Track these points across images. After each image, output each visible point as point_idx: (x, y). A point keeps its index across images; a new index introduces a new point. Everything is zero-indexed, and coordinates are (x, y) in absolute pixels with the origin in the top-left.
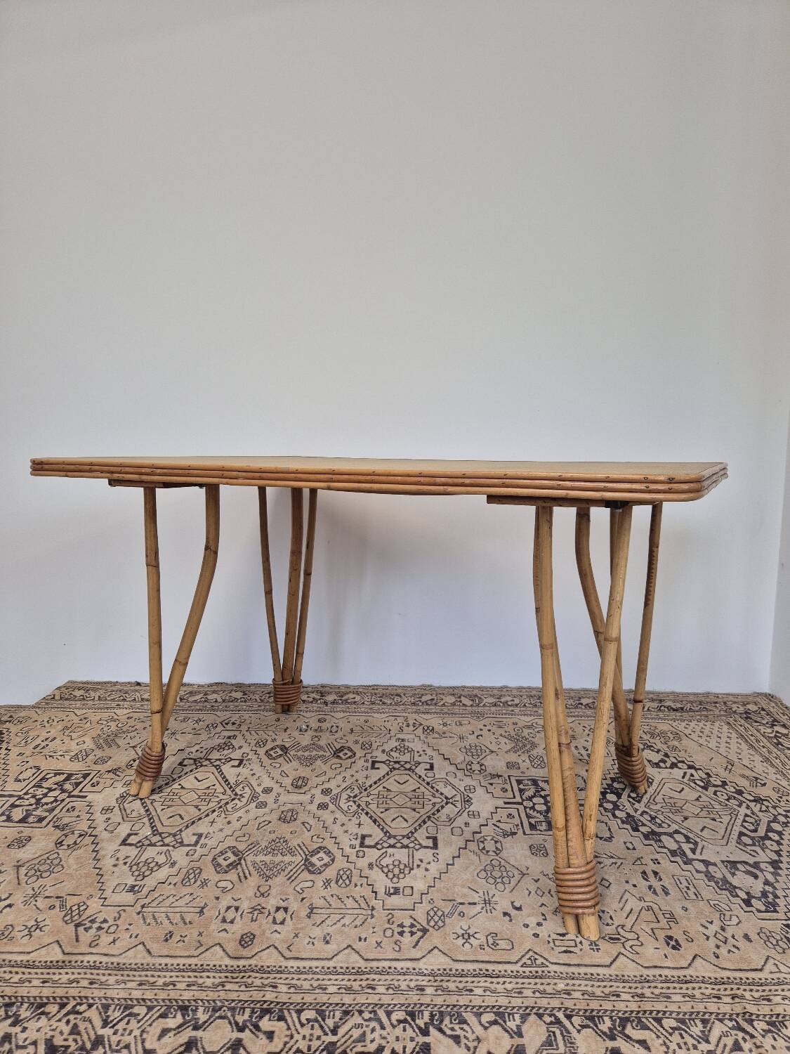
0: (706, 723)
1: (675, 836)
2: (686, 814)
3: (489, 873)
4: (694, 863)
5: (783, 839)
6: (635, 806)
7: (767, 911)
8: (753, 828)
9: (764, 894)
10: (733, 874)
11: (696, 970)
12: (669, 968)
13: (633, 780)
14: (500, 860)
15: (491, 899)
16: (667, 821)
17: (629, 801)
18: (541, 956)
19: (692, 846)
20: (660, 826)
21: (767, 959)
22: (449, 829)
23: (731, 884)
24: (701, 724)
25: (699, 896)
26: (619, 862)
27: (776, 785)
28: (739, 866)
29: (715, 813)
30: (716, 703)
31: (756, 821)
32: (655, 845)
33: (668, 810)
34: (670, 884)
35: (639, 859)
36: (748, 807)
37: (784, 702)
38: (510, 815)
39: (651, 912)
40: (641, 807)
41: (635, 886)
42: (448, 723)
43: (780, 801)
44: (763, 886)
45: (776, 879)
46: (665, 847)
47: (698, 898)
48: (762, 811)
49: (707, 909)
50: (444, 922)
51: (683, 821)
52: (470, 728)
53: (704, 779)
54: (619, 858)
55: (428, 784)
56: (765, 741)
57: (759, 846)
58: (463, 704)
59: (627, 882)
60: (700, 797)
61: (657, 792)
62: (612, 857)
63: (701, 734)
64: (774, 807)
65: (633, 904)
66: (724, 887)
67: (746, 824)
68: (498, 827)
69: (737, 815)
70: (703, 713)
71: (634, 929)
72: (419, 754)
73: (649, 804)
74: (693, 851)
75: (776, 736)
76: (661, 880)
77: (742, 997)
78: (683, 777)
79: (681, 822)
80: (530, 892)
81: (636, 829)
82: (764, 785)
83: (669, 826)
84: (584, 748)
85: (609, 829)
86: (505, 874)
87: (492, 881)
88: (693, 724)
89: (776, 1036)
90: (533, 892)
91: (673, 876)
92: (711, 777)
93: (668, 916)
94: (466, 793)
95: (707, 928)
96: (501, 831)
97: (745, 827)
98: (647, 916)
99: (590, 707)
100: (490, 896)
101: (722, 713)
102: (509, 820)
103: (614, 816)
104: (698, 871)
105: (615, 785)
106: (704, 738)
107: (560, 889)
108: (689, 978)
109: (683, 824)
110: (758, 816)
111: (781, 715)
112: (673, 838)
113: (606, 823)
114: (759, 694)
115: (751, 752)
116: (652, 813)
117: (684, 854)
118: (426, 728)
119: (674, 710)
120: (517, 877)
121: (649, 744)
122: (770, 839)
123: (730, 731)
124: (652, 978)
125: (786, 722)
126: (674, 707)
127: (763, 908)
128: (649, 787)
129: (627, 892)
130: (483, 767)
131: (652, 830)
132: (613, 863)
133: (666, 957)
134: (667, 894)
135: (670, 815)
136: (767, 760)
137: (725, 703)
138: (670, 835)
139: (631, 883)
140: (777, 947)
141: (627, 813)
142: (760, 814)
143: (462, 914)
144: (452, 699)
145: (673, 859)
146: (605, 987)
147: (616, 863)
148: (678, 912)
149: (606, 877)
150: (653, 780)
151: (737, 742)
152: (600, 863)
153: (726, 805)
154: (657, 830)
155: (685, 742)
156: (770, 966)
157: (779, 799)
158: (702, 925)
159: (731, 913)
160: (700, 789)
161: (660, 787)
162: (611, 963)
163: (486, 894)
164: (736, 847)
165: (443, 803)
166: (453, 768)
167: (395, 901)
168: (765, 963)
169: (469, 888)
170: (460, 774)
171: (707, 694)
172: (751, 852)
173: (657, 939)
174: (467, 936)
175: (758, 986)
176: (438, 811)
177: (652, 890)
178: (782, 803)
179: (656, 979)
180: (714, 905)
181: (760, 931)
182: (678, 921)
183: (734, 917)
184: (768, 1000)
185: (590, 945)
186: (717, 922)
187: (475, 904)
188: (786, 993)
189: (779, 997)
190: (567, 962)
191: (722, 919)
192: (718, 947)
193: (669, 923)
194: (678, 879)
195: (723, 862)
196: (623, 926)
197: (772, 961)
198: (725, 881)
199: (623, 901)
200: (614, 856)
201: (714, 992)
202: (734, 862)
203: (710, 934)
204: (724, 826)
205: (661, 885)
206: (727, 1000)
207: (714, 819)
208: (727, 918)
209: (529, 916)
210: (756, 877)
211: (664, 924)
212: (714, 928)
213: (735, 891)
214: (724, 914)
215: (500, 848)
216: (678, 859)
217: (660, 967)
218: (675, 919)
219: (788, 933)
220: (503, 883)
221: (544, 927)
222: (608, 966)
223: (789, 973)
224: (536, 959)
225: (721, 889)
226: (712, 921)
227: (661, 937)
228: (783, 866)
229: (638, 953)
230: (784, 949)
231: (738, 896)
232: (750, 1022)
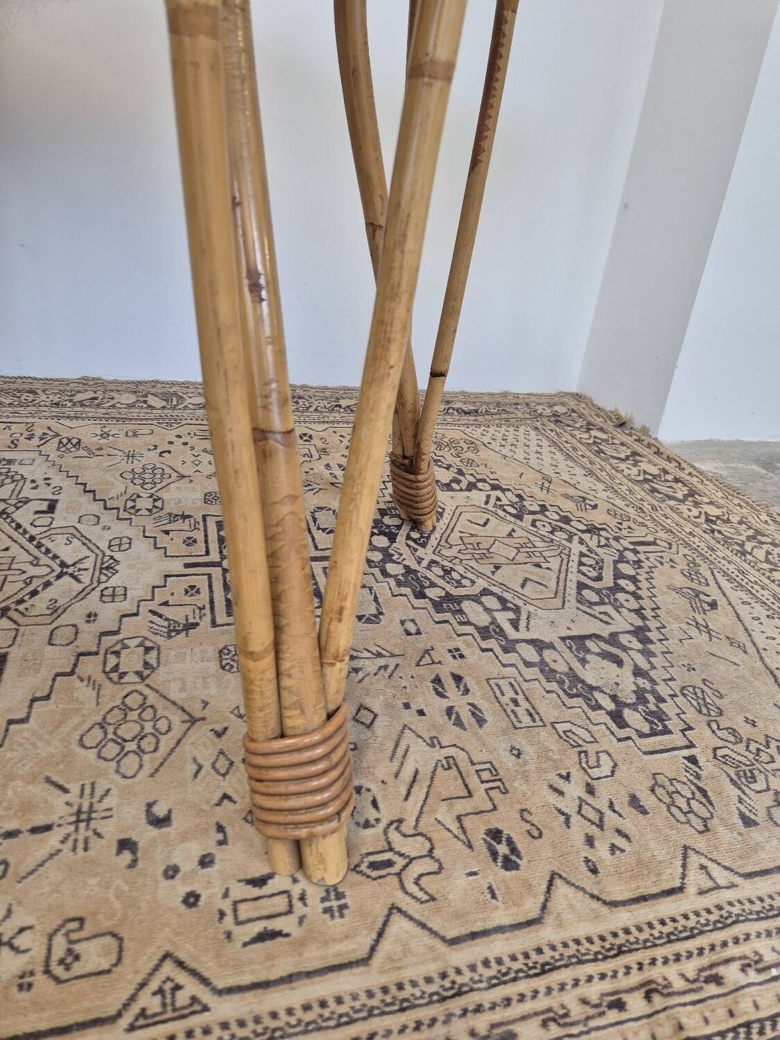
0: (508, 429)
1: (484, 599)
2: (497, 560)
3: (110, 729)
4: (519, 647)
5: (640, 589)
6: (417, 554)
7: (654, 733)
8: (594, 574)
9: (640, 695)
10: (583, 662)
11: (560, 925)
12: (500, 929)
13: (415, 511)
14: (147, 691)
15: (96, 807)
16: (469, 575)
17: (407, 545)
18: (194, 973)
19: (511, 615)
20: (459, 584)
21: (685, 857)
22: (46, 631)
23: (583, 682)
24: (502, 430)
25: (537, 717)
26: (392, 662)
27: (611, 507)
28: (590, 644)
29: (538, 554)
30: (517, 404)
31: (597, 563)
32: (452, 621)
33: (469, 556)
34: (484, 697)
35: (427, 652)
36: (581, 542)
37: (595, 403)
38: (192, 587)
39: (454, 771)
40: (427, 554)
41: (421, 713)
42: (111, 433)
43: (620, 529)
44: (632, 679)
45: (650, 662)
46: (468, 623)
47: (534, 721)
48: (602, 547)
49: (554, 745)
51: (493, 573)
52: (151, 440)
53: (516, 503)
54: (393, 655)
55: (32, 539)
56: (583, 448)
57: (610, 603)
58: (149, 406)
59: (407, 706)
60: (513, 530)
61: (450, 527)
62: (379, 655)
63: (503, 443)
64: (617, 539)
65: (420, 757)
66: (574, 691)
67: (583, 568)
68: (160, 616)
69: (569, 556)
70: (503, 416)
71: (422, 828)
72: (34, 485)
73: (439, 548)
74: (515, 624)
75: (595, 443)
76: (467, 691)
77: (665, 990)
78: (487, 503)
79: (490, 575)
80: (200, 767)
81: (420, 595)
82: (595, 507)
83: (473, 582)
84: (340, 466)
85: (376, 599)
86: (148, 728)
87: (112, 750)
88: (491, 430)
90: (207, 766)
91: (488, 680)
92: (524, 500)
93: (486, 776)
94: (108, 553)
95: (561, 793)
96: (166, 623)
97: (584, 574)
98: (448, 783)
99: (352, 411)
100: (99, 792)
101: (527, 416)
102: (187, 599)
103: (385, 573)
104: (528, 664)
105: (387, 520)
106: (508, 447)
107: (258, 786)
108: (548, 955)
109: (495, 577)
110: (596, 554)
111: (596, 417)
112: (481, 603)
113: (371, 589)
114: (566, 394)
115: (569, 463)
116: (445, 563)
117: (501, 632)
118: (65, 441)
119: (466, 413)
120: (178, 730)
121: (436, 458)
122: (623, 590)
123: (540, 437)
124: (467, 976)
125: (602, 425)
126: (466, 409)
127: (646, 728)
128: (438, 521)
129: (407, 731)
130: (159, 504)
131: (447, 593)
132: (380, 668)
133: (494, 896)
134: (481, 722)
135: (473, 563)
136: (590, 473)
137: (527, 404)
138: (475, 599)
139: (415, 707)
140: (691, 816)
141: (406, 567)
142: (599, 550)
143: (3, 869)
144: (132, 399)
145: (484, 645)
147: (386, 667)
148: (507, 762)
149: (368, 701)
150: (443, 509)
151: (551, 452)
152: (356, 670)
153: (552, 540)
154: (455, 592)
155: (483, 453)
156: (695, 879)
157: (620, 526)
158: (551, 787)
159: (596, 747)
160: (512, 519)
161: (454, 519)
162: (373, 949)
163: (88, 791)
164: (578, 608)
165: (51, 578)
166: (97, 508)
168: (684, 866)
169: (48, 780)
170: (107, 518)
171: (505, 394)
172: (602, 617)
173: (470, 846)
175: (687, 938)
176: (34, 593)
177: (454, 717)
178: (624, 533)
179: (477, 978)
180: (564, 732)
181: (653, 782)
182: (507, 785)
183: (604, 757)
184: (717, 980)
185: (323, 900)
186: (577, 775)
187: (48, 828)
188: (745, 949)
189: (735, 966)
190: (262, 977)
191: (584, 765)
192: (590, 841)
193: (491, 792)
194: (497, 685)
195: (563, 639)
196: (400, 821)
197: (694, 860)
198: (575, 679)
199: (400, 752)
200: (384, 652)
201: (607, 986)
202: (580, 640)
203: (571, 809)
204: (554, 576)
205: (470, 704)
206: (636, 1004)
207: (538, 565)
208: (592, 762)
209: (184, 838)
210: (620, 663)
211: (480, 799)
212: (575, 790)
213: (592, 695)
214: (585, 752)
215: (153, 662)
216: (492, 643)
217: (485, 933)
218: (500, 780)
219: (698, 777)
220: (140, 752)
221: (216, 867)
222: (365, 961)
223: (732, 886)
224: (178, 987)
225: (572, 696)
226: (568, 774)
227: (478, 837)
228: (653, 635)
229: (433, 899)
230: (705, 820)
231: (600, 707)
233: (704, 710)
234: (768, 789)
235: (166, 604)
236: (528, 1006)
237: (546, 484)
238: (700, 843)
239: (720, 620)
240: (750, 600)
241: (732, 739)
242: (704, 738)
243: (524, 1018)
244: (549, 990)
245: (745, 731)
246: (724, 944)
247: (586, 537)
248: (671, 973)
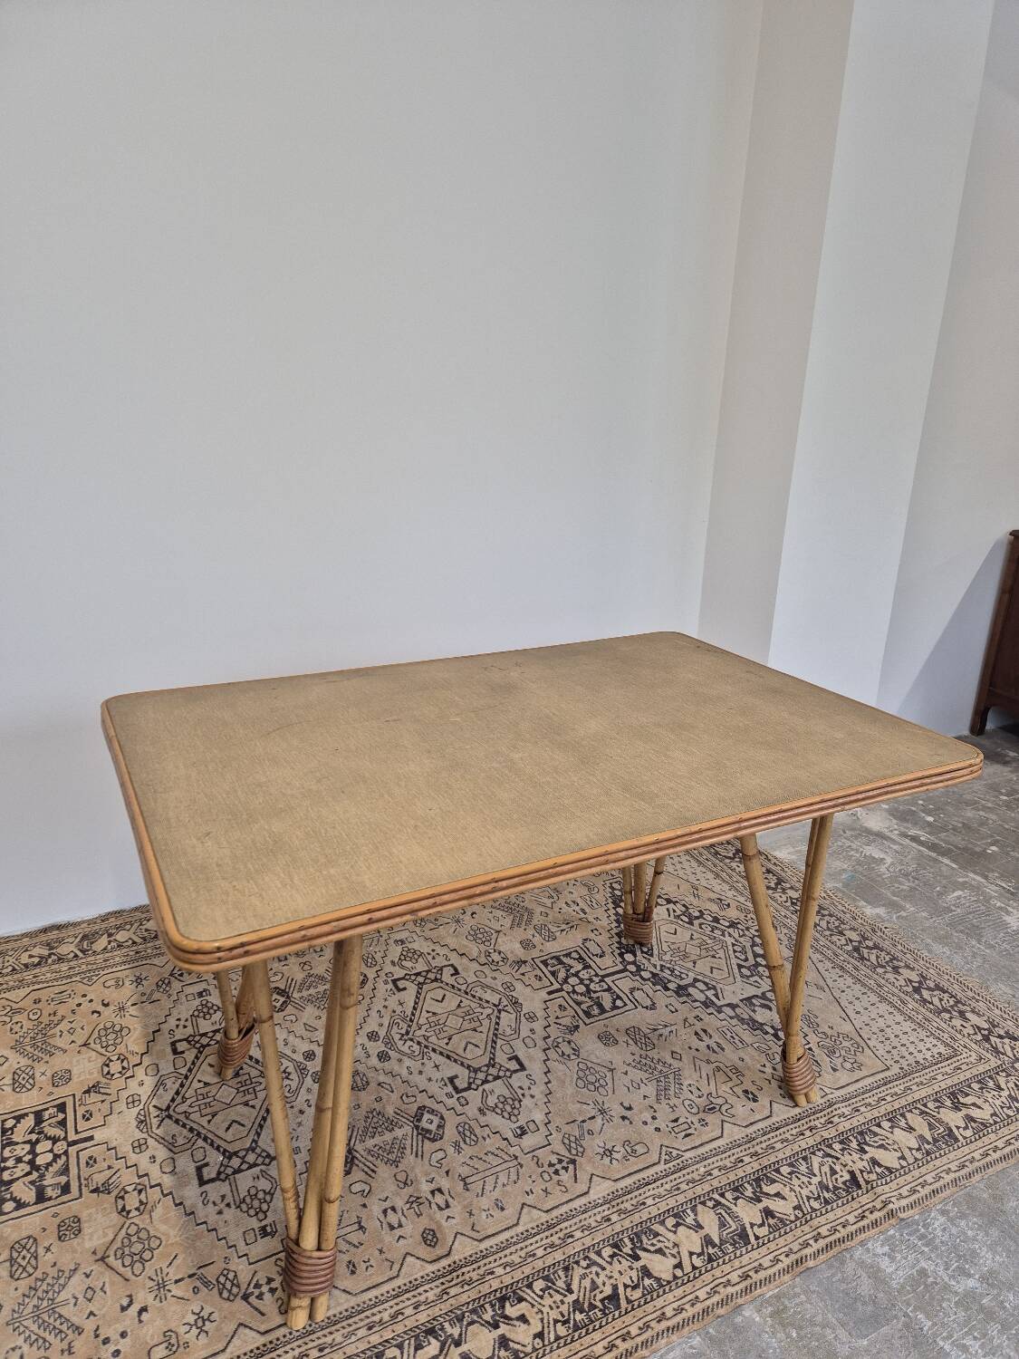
1: (697, 985)
2: (692, 957)
3: (584, 1079)
4: (724, 1009)
6: (652, 962)
8: (743, 957)
10: (754, 1011)
12: (760, 1120)
14: (584, 1061)
16: (683, 971)
17: (644, 958)
19: (713, 992)
20: (681, 977)
22: (521, 1042)
23: (758, 1022)
25: (744, 1043)
26: (673, 1029)
27: (737, 904)
28: (753, 1001)
29: (712, 950)
31: (742, 949)
32: (688, 1001)
33: (678, 958)
34: (719, 1038)
35: (686, 1021)
36: (730, 935)
38: (561, 1006)
39: (721, 1071)
40: (656, 961)
41: (697, 1050)
43: (748, 922)
46: (696, 1001)
48: (742, 937)
49: (756, 1054)
50: (581, 1146)
51: (694, 967)
53: (685, 912)
54: (671, 1025)
57: (756, 974)
59: (691, 1048)
60: (692, 934)
61: (659, 939)
62: (666, 1026)
64: (747, 929)
65: (705, 1068)
66: (755, 1027)
67: (737, 955)
68: (561, 1024)
69: (727, 946)
71: (719, 1094)
73: (660, 955)
74: (717, 997)
76: (711, 1037)
77: (816, 1128)
78: (669, 915)
79: (693, 969)
81: (666, 987)
82: (729, 905)
83: (687, 975)
85: (648, 995)
86: (598, 1076)
87: (591, 1087)
91: (717, 1029)
92: (689, 908)
95: (764, 1072)
96: (565, 1028)
97: (738, 958)
98: (721, 1077)
102: (564, 1014)
103: (643, 979)
104: (731, 1017)
108: (776, 1125)
109: (696, 969)
110: (741, 943)
112: (697, 988)
113: (642, 990)
116: (668, 965)
117: (713, 1003)
120: (609, 1074)
122: (761, 965)
124: (754, 1135)
129: (696, 1059)
131: (678, 984)
132: (670, 1032)
133: (753, 1111)
134: (723, 1049)
135: (682, 963)
136: (718, 876)
138: (693, 985)
139: (693, 1048)
141: (650, 972)
142: (742, 939)
145: (708, 1012)
146: (729, 1156)
148: (739, 1064)
149: (673, 1049)
154: (681, 983)
158: (759, 1070)
159: (771, 1051)
160: (688, 926)
161: (658, 934)
162: (722, 1133)
164: (742, 981)
165: (496, 1013)
167: (529, 1141)
169: (579, 1102)
172: (755, 983)
173: (739, 1097)
174: (608, 1152)
176: (497, 1024)
177: (710, 1049)
179: (757, 1134)
180: (757, 1047)
182: (743, 1073)
183: (776, 1055)
184: (831, 1122)
185: (699, 1123)
186: (768, 1064)
189: (836, 1117)
190: (693, 1146)
191: (769, 1059)
193: (738, 1077)
194: (722, 1032)
196: (712, 1094)
197: (817, 1087)
198: (753, 1020)
199: (698, 1068)
201: (798, 1130)
202: (749, 999)
203: (770, 1078)
204: (724, 961)
206: (808, 1133)
207: (714, 957)
208: (772, 1058)
210: (770, 1009)
211: (735, 1080)
214: (768, 1054)
216: (711, 1010)
217: (754, 1123)
218: (740, 1072)
225: (754, 1030)
226: (764, 1064)
227: (740, 1093)
229: (734, 1116)
231: (767, 1033)
232: (830, 1146)
233: (811, 1026)
236: (776, 1139)
237: (696, 892)
241: (824, 1037)
242: (813, 1039)
243: (775, 1142)
245: (828, 1031)
247: (731, 930)
248: (817, 1123)
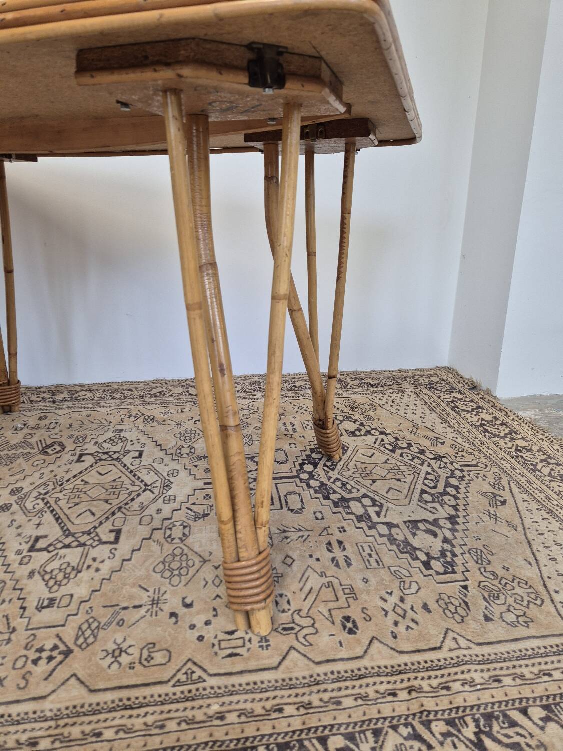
0: (397, 395)
1: (363, 500)
2: (375, 477)
3: (167, 565)
4: (378, 526)
5: (460, 493)
6: (329, 474)
7: (446, 573)
8: (433, 484)
9: (443, 553)
10: (414, 534)
11: (372, 659)
12: (342, 660)
13: (328, 450)
14: (184, 547)
15: (160, 598)
16: (357, 486)
17: (324, 470)
18: (200, 667)
19: (377, 509)
20: (350, 491)
21: (446, 633)
22: (138, 518)
23: (411, 545)
24: (393, 396)
25: (381, 564)
26: (306, 534)
27: (453, 442)
28: (420, 525)
29: (400, 473)
30: (407, 377)
31: (436, 478)
32: (343, 512)
33: (359, 475)
34: (353, 553)
35: (326, 528)
36: (429, 465)
37: (459, 373)
38: (207, 495)
39: (331, 589)
40: (334, 474)
41: (318, 560)
42: (170, 411)
43: (456, 457)
44: (441, 544)
45: (454, 535)
46: (352, 513)
47: (379, 565)
48: (441, 468)
49: (387, 577)
50: (96, 637)
51: (371, 485)
52: (190, 414)
53: (393, 443)
54: (307, 530)
55: (131, 472)
56: (444, 405)
57: (439, 501)
58: (190, 394)
59: (311, 556)
60: (388, 459)
61: (351, 458)
62: (300, 530)
63: (392, 404)
64: (452, 463)
65: (315, 581)
66: (405, 550)
67: (426, 481)
68: (191, 510)
69: (419, 474)
70: (395, 386)
71: (311, 614)
72: (132, 443)
73: (342, 470)
74: (378, 514)
75: (453, 400)
76: (344, 549)
77: (420, 690)
78: (375, 443)
79: (369, 486)
80: (207, 583)
81: (327, 498)
82: (443, 443)
83: (358, 490)
84: (291, 423)
85: (302, 500)
86: (184, 564)
87: (167, 574)
88: (386, 396)
89: (456, 741)
90: (210, 582)
91: (357, 544)
92: (399, 440)
93: (347, 591)
94: (167, 478)
95: (386, 601)
96: (194, 514)
97: (426, 485)
98: (327, 594)
99: (302, 388)
100: (162, 592)
101: (411, 385)
102: (205, 502)
103: (309, 486)
104: (381, 535)
105: (314, 455)
106: (395, 407)
108: (363, 671)
109: (372, 487)
110: (437, 473)
111: (457, 383)
112: (361, 502)
113: (299, 494)
114: (440, 368)
115: (434, 415)
116: (344, 480)
117: (369, 518)
118: (146, 417)
119: (372, 385)
120: (198, 565)
121: (348, 415)
122: (448, 494)
123: (417, 399)
124: (322, 678)
125: (461, 388)
126: (372, 383)
127: (442, 570)
128: (344, 454)
129: (309, 569)
130: (192, 450)
131: (342, 496)
132: (300, 537)
133: (341, 645)
134: (349, 564)
135: (360, 479)
136: (446, 421)
137: (413, 377)
138: (358, 500)
139: (315, 557)
140: (456, 615)
141: (321, 482)
142: (439, 470)
143: (121, 623)
144: (180, 390)
145: (358, 525)
146: (267, 699)
147: (302, 536)
148: (359, 585)
149: (290, 554)
150: (348, 447)
151: (422, 408)
152: (287, 538)
153: (411, 464)
154: (347, 496)
155: (379, 411)
156: (449, 643)
157: (456, 455)
158: (381, 598)
159: (411, 579)
160: (389, 452)
161: (354, 453)
162: (280, 663)
163: (157, 591)
164: (418, 505)
165: (140, 491)
166: (161, 454)
168: (444, 638)
169: (140, 586)
170: (167, 459)
171: (400, 371)
172: (432, 510)
173: (333, 623)
174: (118, 652)
175: (437, 670)
176: (132, 499)
177: (335, 562)
178: (459, 459)
179: (327, 678)
180: (395, 571)
181: (439, 597)
182: (358, 596)
183: (414, 584)
184: (448, 689)
185: (259, 642)
186: (396, 593)
187: (140, 606)
188: (467, 676)
189: (459, 683)
190: (229, 671)
191: (402, 588)
192: (396, 624)
193: (348, 599)
194: (362, 547)
195: (405, 522)
196: (300, 610)
197: (451, 635)
198: (407, 543)
199: (304, 579)
200: (302, 529)
201: (390, 687)
202: (415, 522)
203: (389, 609)
204: (407, 486)
205: (345, 556)
206: (403, 695)
207: (399, 480)
208: (407, 586)
209: (198, 613)
210: (435, 535)
211: (342, 602)
212: (393, 600)
213: (415, 553)
214: (404, 582)
215: (187, 533)
216: (363, 524)
217: (334, 661)
218: (354, 594)
219: (466, 596)
220: (180, 575)
221: (212, 626)
222: (276, 668)
223: (469, 648)
224: (193, 672)
225: (402, 553)
226: (392, 592)
227: (338, 619)
228: (460, 520)
229: (311, 645)
230: (463, 617)
231: (418, 559)
232: (427, 724)
233: (480, 562)
234: (505, 603)
235: (194, 504)
236: (350, 692)
237: (415, 430)
238: (457, 628)
239: (505, 512)
240: (529, 500)
241: (492, 577)
242: (475, 576)
243: (346, 696)
244: (361, 686)
245: (501, 572)
246: (456, 674)
247: (433, 462)
248: (425, 685)
